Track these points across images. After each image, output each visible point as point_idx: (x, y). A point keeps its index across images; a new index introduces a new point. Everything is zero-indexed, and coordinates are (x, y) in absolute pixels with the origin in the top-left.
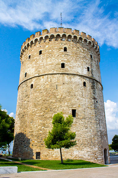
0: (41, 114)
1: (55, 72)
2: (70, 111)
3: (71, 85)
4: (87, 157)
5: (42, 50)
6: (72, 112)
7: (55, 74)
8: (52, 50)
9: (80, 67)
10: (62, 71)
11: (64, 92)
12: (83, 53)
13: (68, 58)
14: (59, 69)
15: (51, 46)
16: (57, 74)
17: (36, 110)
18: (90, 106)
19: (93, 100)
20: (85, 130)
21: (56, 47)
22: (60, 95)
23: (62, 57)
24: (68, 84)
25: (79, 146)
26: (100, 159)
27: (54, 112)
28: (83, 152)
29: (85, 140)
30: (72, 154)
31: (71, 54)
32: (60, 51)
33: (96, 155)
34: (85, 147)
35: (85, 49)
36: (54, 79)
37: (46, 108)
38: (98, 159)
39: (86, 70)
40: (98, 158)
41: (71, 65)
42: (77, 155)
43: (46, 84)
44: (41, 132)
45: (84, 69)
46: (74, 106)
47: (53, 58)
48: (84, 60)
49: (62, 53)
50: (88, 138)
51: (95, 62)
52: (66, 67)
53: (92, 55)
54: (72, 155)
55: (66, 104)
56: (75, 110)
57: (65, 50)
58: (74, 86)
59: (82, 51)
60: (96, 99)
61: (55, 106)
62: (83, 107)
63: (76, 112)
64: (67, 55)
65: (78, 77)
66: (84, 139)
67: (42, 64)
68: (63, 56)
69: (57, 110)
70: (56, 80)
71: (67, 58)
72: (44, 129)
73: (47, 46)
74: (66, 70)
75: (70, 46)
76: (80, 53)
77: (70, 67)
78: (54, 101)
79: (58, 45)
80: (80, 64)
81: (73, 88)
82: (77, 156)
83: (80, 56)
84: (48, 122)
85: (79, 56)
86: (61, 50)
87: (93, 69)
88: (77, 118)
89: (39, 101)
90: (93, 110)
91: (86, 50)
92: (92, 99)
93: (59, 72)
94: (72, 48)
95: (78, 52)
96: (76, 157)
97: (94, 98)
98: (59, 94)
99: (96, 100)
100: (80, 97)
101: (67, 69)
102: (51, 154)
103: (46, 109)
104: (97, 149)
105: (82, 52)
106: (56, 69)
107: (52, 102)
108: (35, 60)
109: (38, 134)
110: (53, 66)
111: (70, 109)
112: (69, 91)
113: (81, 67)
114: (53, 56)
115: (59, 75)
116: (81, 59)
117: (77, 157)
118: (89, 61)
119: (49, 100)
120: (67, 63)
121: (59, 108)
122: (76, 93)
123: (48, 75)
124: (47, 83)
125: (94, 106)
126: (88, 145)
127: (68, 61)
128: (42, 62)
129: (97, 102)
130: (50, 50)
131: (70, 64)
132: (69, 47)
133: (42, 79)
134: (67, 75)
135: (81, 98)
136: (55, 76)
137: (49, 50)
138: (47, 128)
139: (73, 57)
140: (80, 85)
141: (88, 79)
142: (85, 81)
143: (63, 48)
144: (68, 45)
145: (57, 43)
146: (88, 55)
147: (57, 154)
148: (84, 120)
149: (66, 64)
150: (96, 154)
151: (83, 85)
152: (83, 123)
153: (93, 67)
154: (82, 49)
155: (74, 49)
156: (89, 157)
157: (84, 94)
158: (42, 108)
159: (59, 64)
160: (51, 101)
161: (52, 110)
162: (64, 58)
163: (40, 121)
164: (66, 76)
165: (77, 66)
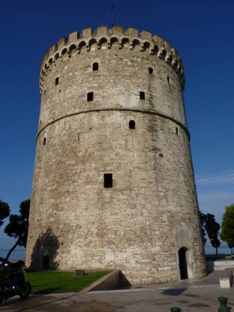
0: (53, 187)
1: (77, 111)
2: (100, 178)
3: (103, 129)
4: (134, 265)
5: (59, 76)
6: (103, 180)
7: (77, 114)
8: (74, 73)
9: (124, 94)
10: (88, 106)
11: (91, 144)
12: (132, 66)
13: (99, 82)
14: (84, 105)
15: (72, 65)
16: (79, 114)
17: (47, 181)
18: (142, 166)
19: (151, 154)
20: (129, 211)
21: (80, 67)
22: (84, 151)
23: (89, 82)
24: (98, 129)
25: (116, 243)
26: (166, 268)
27: (73, 182)
28: (124, 256)
29: (129, 232)
30: (102, 260)
31: (105, 73)
32: (85, 72)
33: (154, 262)
34: (130, 245)
35: (135, 59)
36: (76, 123)
37: (61, 175)
38: (160, 269)
39: (137, 98)
40: (160, 267)
41: (105, 94)
42: (111, 261)
43: (62, 134)
44: (52, 219)
45: (132, 97)
46: (109, 168)
47: (75, 87)
48: (134, 80)
49: (90, 75)
50: (137, 226)
51: (160, 81)
52: (96, 98)
53: (153, 67)
54: (103, 262)
55: (93, 165)
56: (111, 175)
57: (96, 67)
58: (109, 130)
59: (129, 63)
60: (159, 150)
61: (74, 171)
62: (128, 168)
63: (113, 178)
64: (99, 76)
65: (119, 113)
66: (128, 229)
67: (59, 101)
68: (91, 79)
69: (77, 178)
70: (78, 125)
71: (97, 83)
72: (56, 214)
73: (66, 67)
74: (95, 104)
75: (104, 58)
76: (124, 69)
77: (103, 97)
78: (73, 162)
79: (83, 61)
80: (124, 89)
81: (108, 134)
82: (112, 263)
83: (124, 74)
84: (63, 200)
85: (121, 73)
86: (89, 68)
87: (154, 94)
88: (114, 189)
89: (52, 165)
90: (151, 173)
91: (139, 60)
92: (150, 151)
93: (83, 110)
94: (107, 62)
95: (121, 66)
96: (109, 265)
97: (155, 149)
98: (82, 148)
99: (160, 153)
100: (120, 151)
101: (98, 101)
102: (66, 260)
103: (61, 178)
104: (157, 248)
105: (130, 66)
106: (79, 104)
107: (70, 165)
108: (50, 96)
109: (47, 223)
110: (74, 100)
111: (100, 173)
112: (99, 141)
113: (127, 93)
114: (75, 82)
115: (83, 114)
116: (125, 79)
117: (111, 266)
118: (143, 79)
119: (66, 161)
120: (98, 92)
121: (80, 173)
122: (115, 143)
123: (66, 118)
124: (64, 132)
125: (153, 163)
126: (136, 240)
127: (100, 87)
128: (59, 96)
129: (161, 155)
130: (71, 74)
131: (103, 92)
132: (103, 60)
133: (57, 127)
134: (96, 113)
135: (124, 152)
136: (77, 117)
137: (68, 73)
138: (61, 213)
139: (109, 78)
140: (122, 128)
141: (139, 115)
142: (133, 118)
143: (92, 64)
144: (101, 57)
145: (82, 59)
146: (142, 69)
147: (75, 259)
148: (128, 192)
149: (95, 92)
150: (155, 260)
151: (128, 127)
152: (125, 197)
153: (152, 91)
154: (128, 60)
155: (112, 63)
156: (139, 265)
157: (130, 143)
158: (55, 177)
159: (83, 96)
160: (68, 162)
161: (69, 178)
162: (93, 82)
163: (52, 200)
164: (95, 115)
165: (116, 93)
